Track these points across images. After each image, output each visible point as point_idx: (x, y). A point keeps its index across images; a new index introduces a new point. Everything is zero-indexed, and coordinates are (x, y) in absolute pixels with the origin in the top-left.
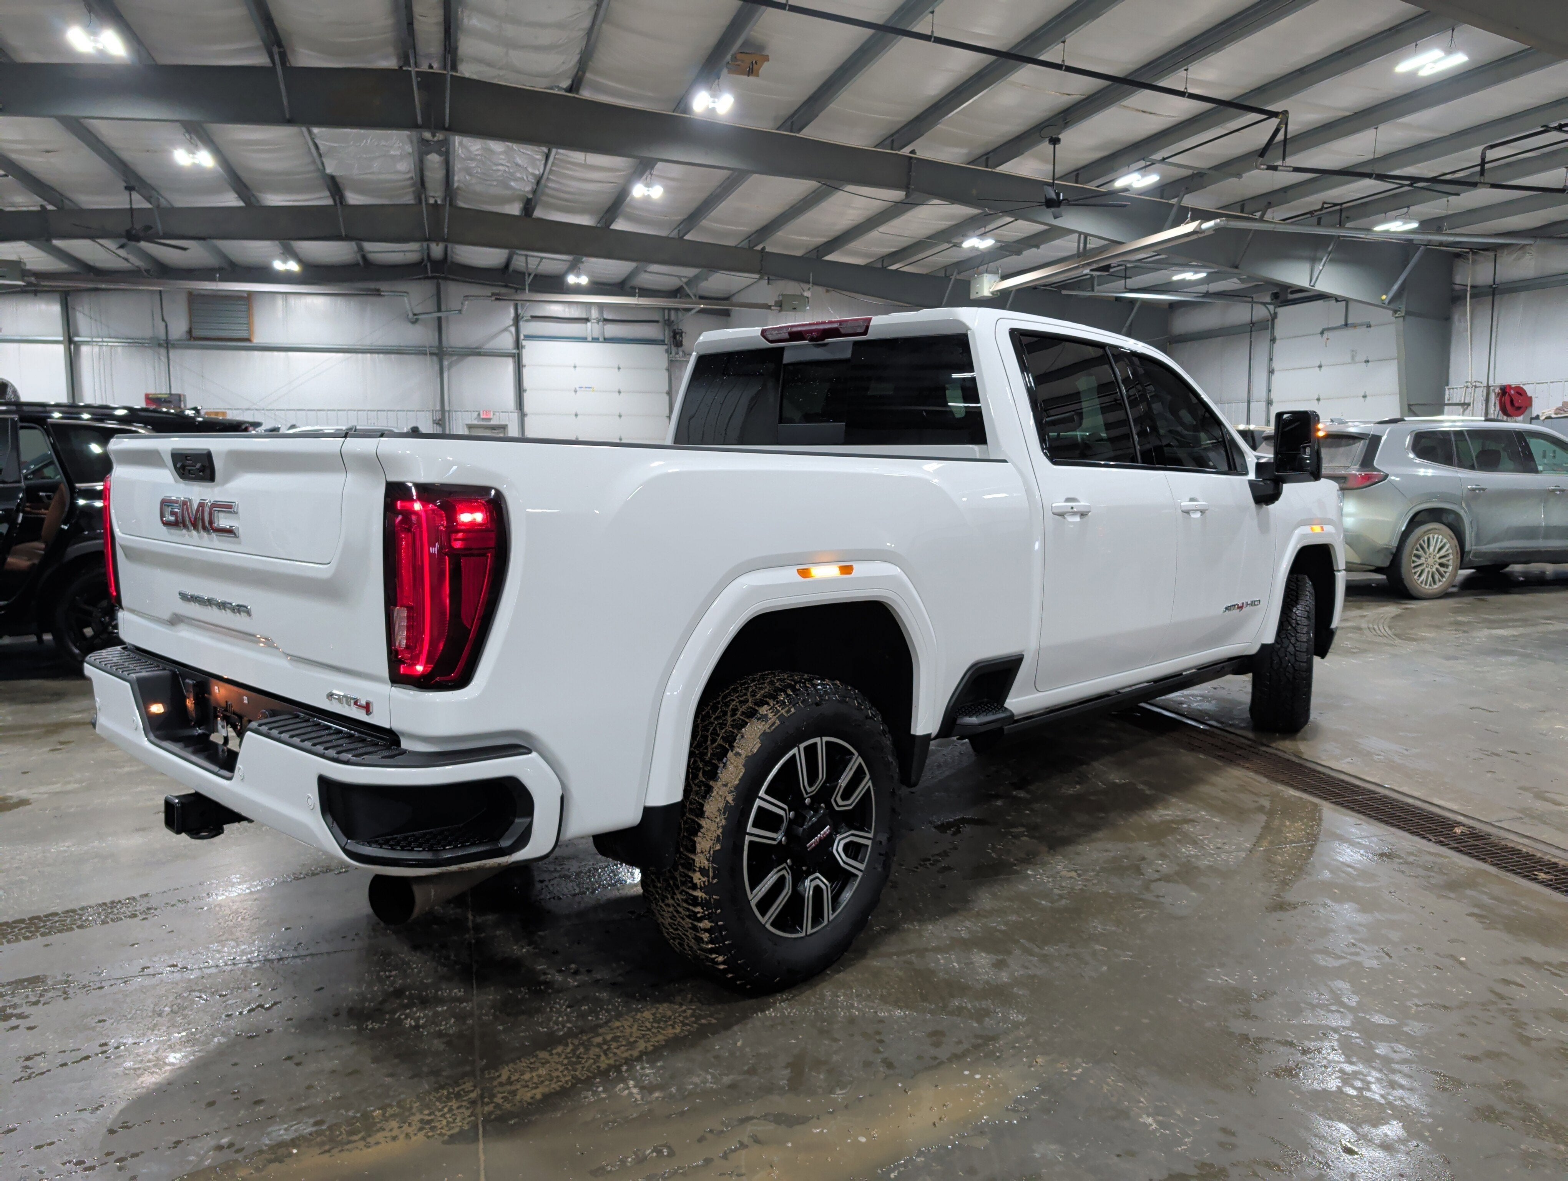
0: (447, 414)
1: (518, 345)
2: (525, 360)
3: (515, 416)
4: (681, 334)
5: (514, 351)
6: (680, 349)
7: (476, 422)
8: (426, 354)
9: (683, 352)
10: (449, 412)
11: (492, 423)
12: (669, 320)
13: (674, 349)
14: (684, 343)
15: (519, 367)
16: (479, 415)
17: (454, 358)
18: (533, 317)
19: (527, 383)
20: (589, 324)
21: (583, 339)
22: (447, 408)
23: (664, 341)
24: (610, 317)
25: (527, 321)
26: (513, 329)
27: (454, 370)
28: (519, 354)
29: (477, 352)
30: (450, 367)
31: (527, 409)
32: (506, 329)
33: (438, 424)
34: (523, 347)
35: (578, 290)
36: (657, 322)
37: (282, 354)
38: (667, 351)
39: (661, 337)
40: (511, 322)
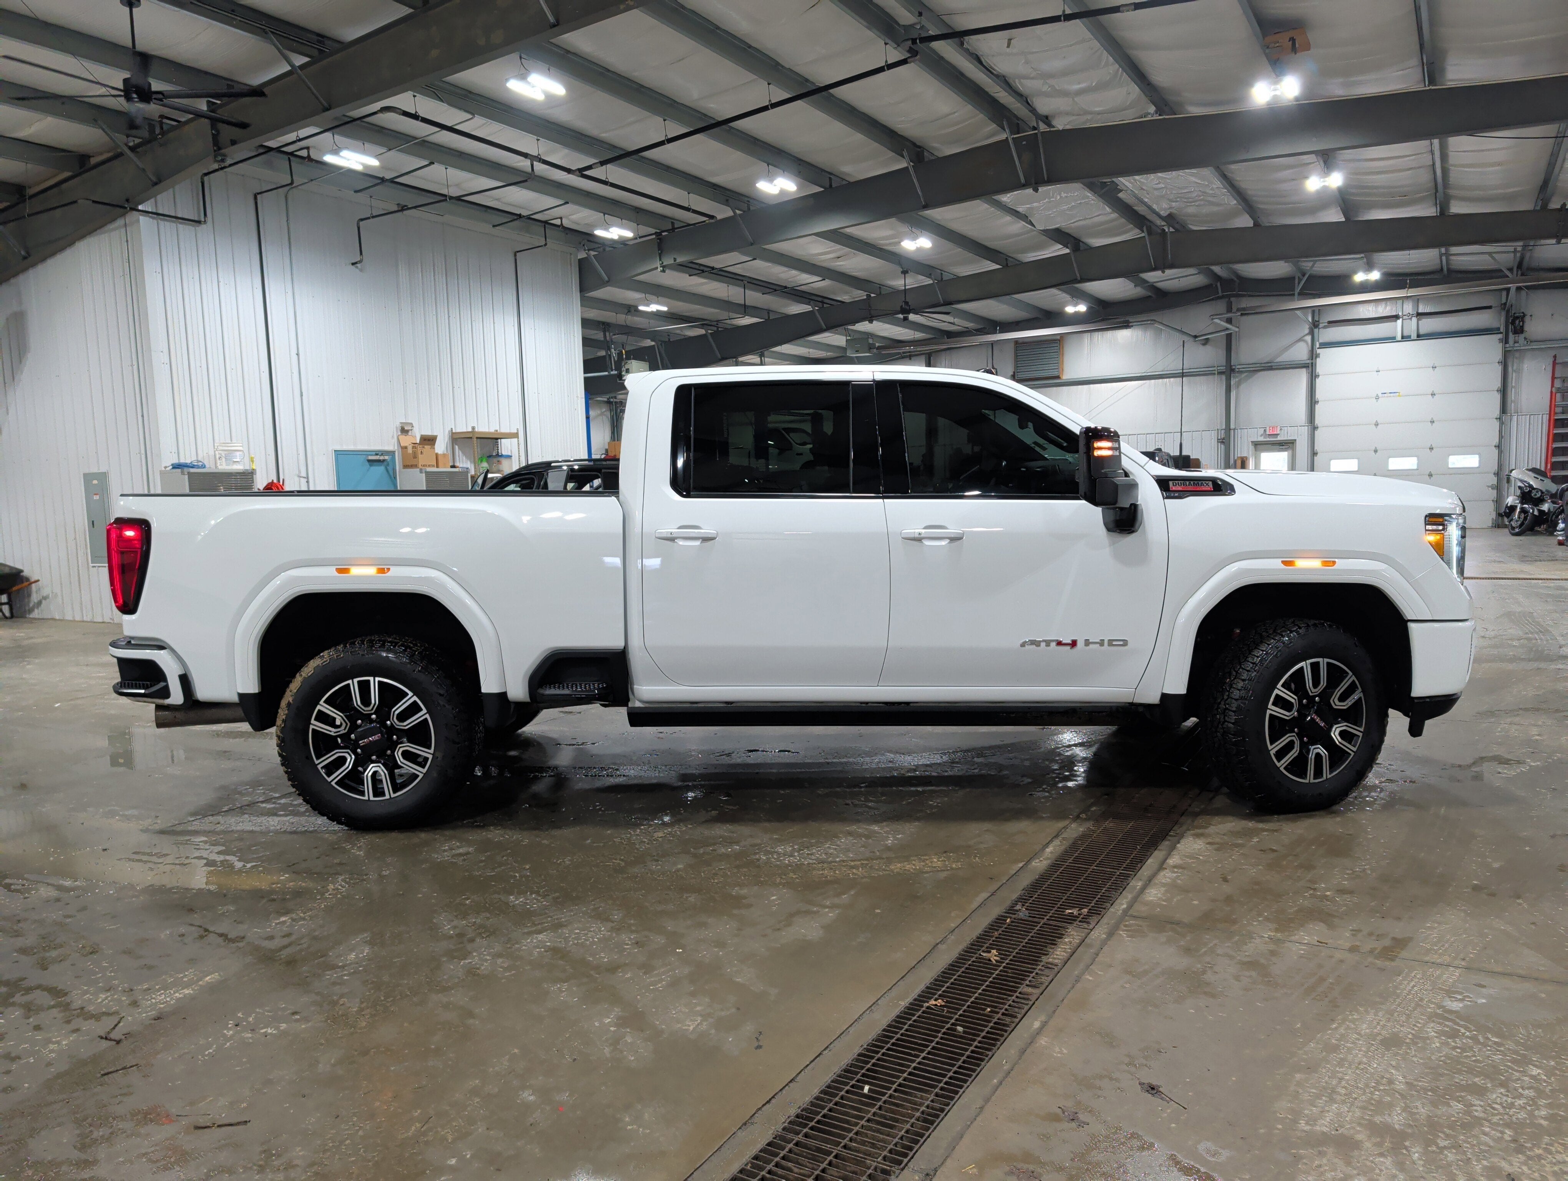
0: (1232, 432)
1: (1313, 355)
2: (1319, 369)
3: (1305, 431)
4: (1522, 318)
5: (1308, 362)
6: (1522, 336)
7: (1261, 439)
8: (1214, 374)
9: (1525, 339)
10: (1234, 429)
11: (1279, 438)
12: (1505, 304)
13: (1511, 337)
14: (1526, 328)
15: (1313, 377)
16: (1265, 431)
17: (1243, 375)
18: (1330, 322)
19: (1319, 395)
20: (1399, 322)
21: (1392, 339)
22: (1232, 426)
23: (1499, 329)
24: (1428, 310)
25: (1325, 327)
26: (1308, 338)
27: (1243, 386)
28: (1312, 363)
29: (1270, 367)
30: (1238, 385)
31: (1318, 421)
32: (1301, 340)
33: (1222, 442)
34: (1318, 356)
35: (1365, 288)
36: (1490, 307)
37: (1085, 387)
38: (1501, 340)
39: (1495, 325)
40: (1307, 331)
